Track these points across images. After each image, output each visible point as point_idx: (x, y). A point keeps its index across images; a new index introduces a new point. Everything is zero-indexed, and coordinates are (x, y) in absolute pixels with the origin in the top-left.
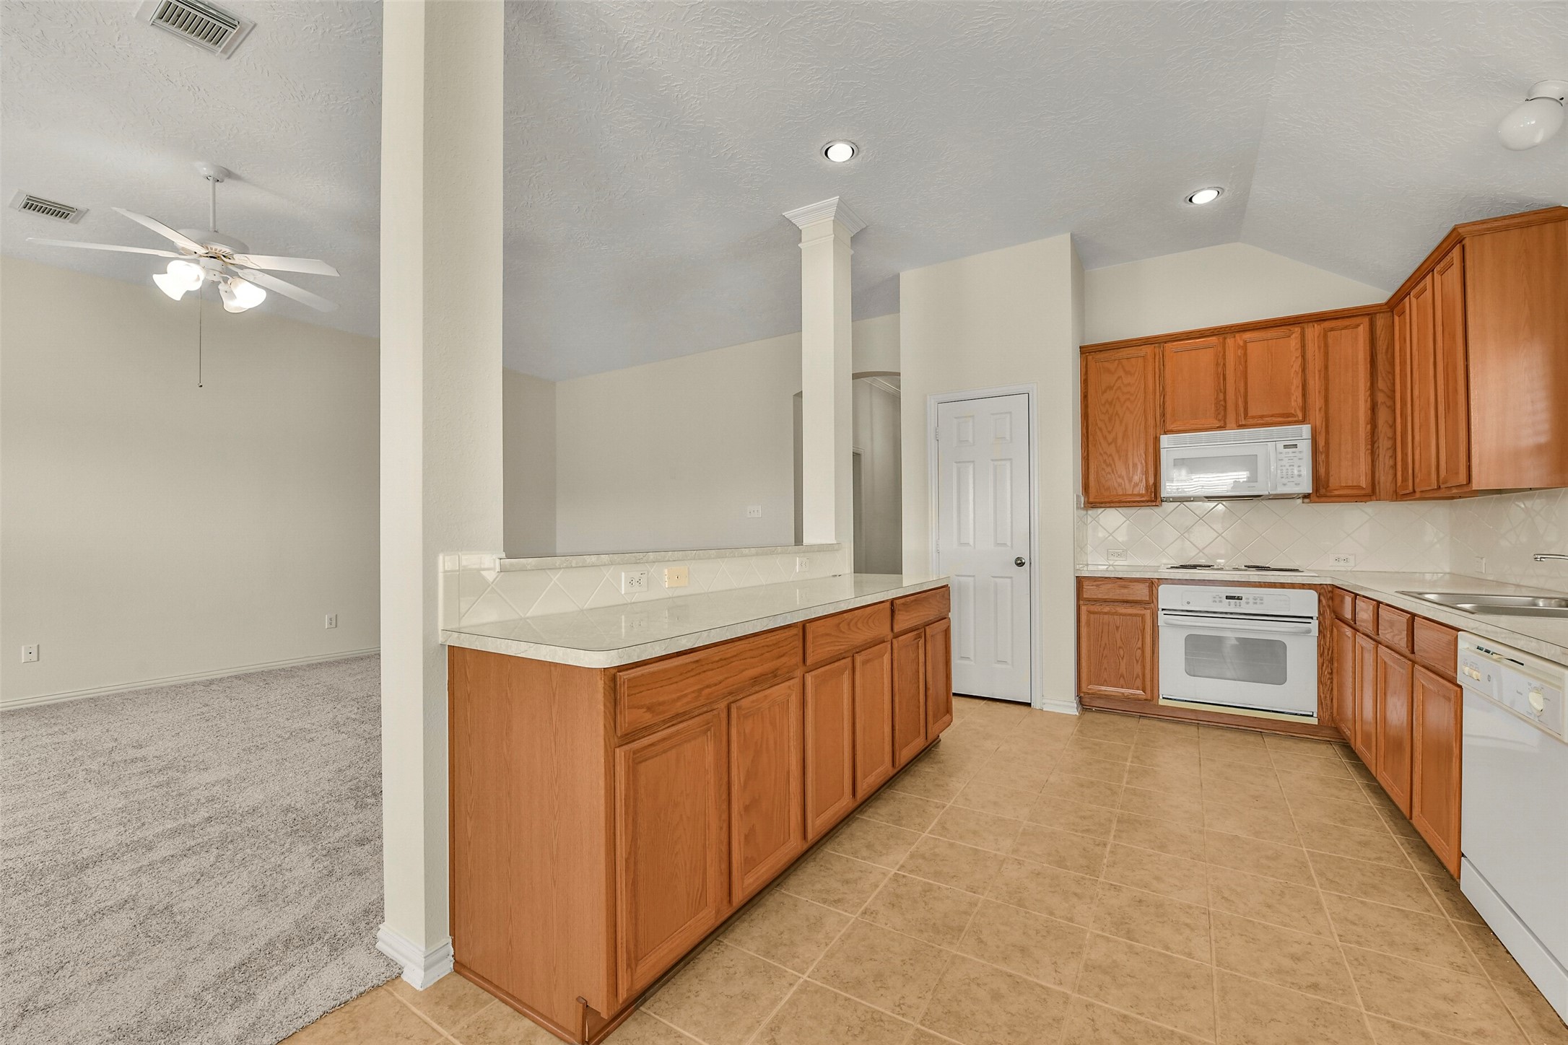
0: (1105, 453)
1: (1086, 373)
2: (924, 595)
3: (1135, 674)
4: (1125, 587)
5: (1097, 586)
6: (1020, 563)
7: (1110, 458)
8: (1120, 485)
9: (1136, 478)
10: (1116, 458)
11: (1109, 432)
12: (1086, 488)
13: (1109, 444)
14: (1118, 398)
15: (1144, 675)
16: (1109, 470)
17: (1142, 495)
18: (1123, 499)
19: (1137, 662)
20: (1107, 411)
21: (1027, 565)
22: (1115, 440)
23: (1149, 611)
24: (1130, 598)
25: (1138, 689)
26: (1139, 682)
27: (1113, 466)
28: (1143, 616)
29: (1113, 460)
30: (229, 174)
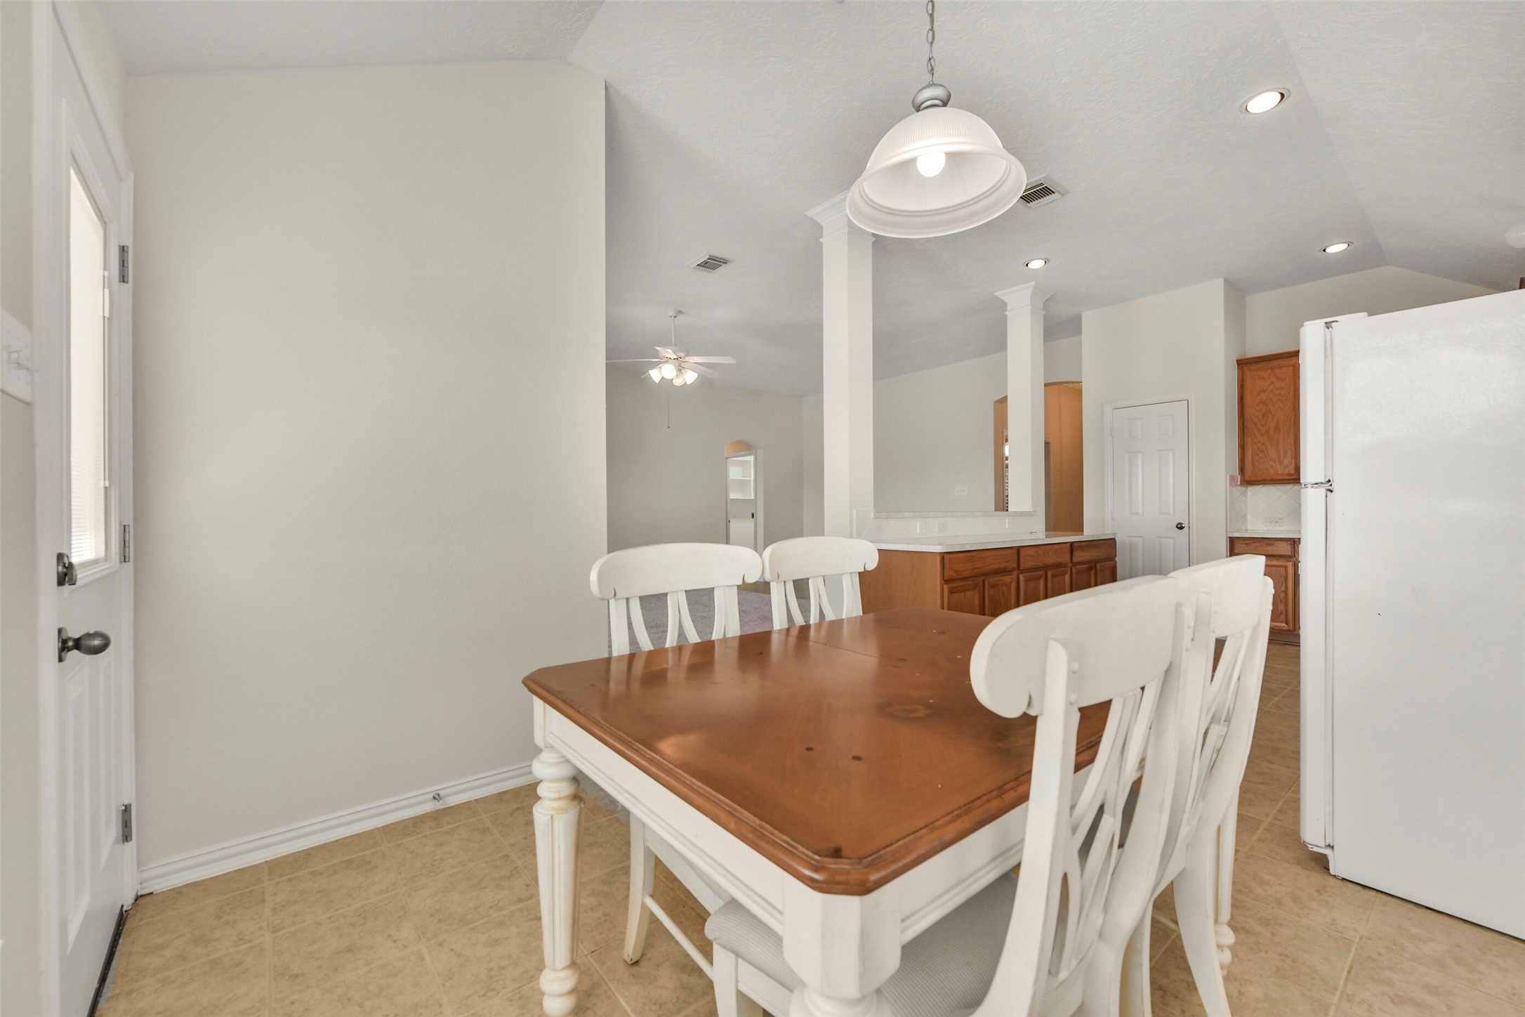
0: (1259, 442)
1: (1243, 380)
2: (1095, 543)
3: (1279, 611)
4: (1270, 545)
5: (1246, 544)
6: (1180, 527)
7: (1264, 446)
8: (1272, 467)
9: (1286, 462)
10: (1269, 446)
11: (1263, 426)
12: (1242, 469)
13: (1263, 435)
14: (1271, 399)
15: (1287, 612)
16: (1262, 455)
17: (1291, 475)
18: (1276, 477)
19: (1281, 601)
20: (1261, 410)
21: (1186, 529)
22: (1268, 432)
23: (1291, 563)
24: (1275, 553)
25: (1282, 622)
26: (1283, 617)
27: (1266, 452)
28: (1286, 567)
29: (1266, 447)
30: (680, 312)
